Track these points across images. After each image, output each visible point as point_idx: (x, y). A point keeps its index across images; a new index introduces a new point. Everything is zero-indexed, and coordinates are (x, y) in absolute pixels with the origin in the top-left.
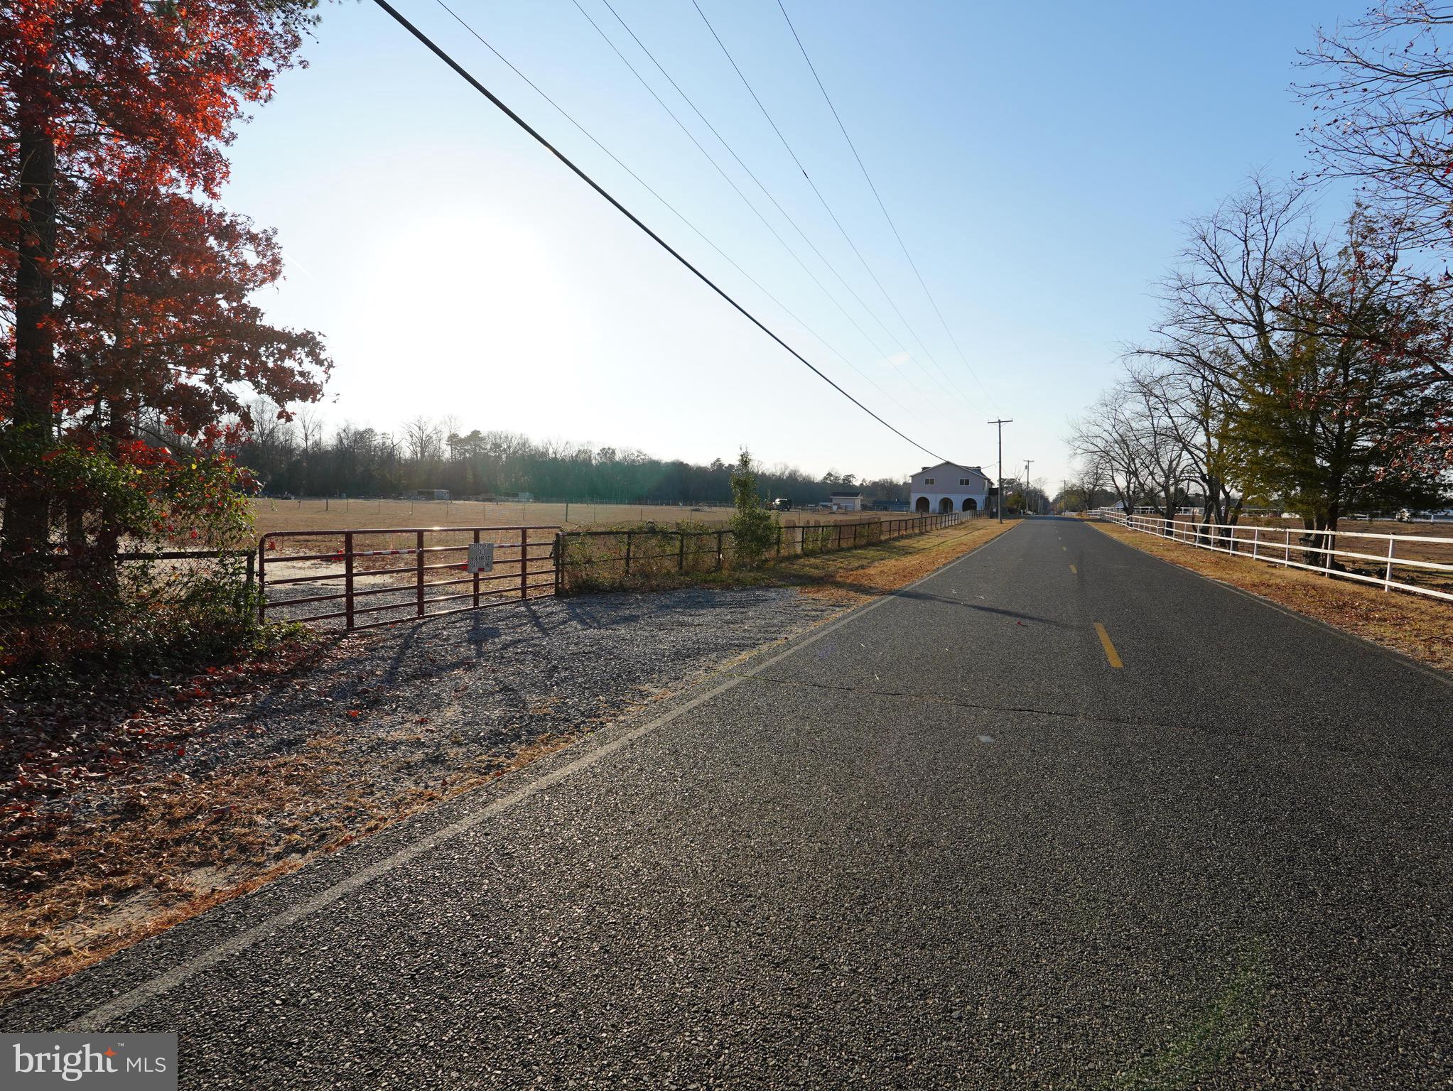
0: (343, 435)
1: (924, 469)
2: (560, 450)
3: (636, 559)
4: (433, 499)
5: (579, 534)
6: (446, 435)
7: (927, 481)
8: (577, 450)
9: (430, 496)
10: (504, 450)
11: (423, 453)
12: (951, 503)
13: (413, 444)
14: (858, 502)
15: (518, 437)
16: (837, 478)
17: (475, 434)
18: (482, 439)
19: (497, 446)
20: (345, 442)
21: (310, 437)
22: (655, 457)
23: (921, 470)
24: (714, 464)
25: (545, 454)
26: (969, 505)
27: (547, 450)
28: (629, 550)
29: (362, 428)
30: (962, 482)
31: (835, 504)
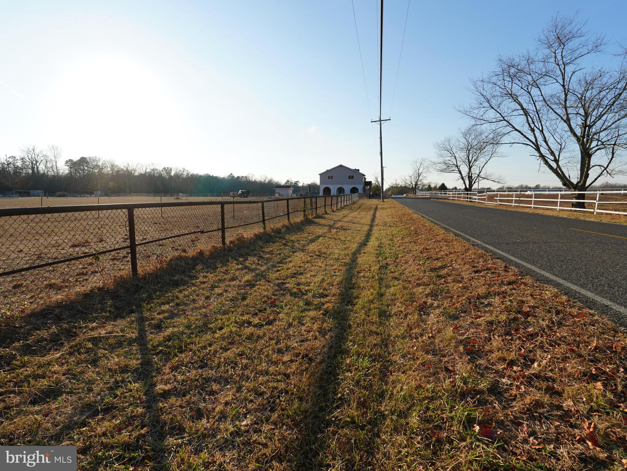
7: (329, 178)
12: (344, 190)
14: (290, 191)
16: (291, 183)
26: (354, 190)
30: (349, 177)
31: (277, 193)
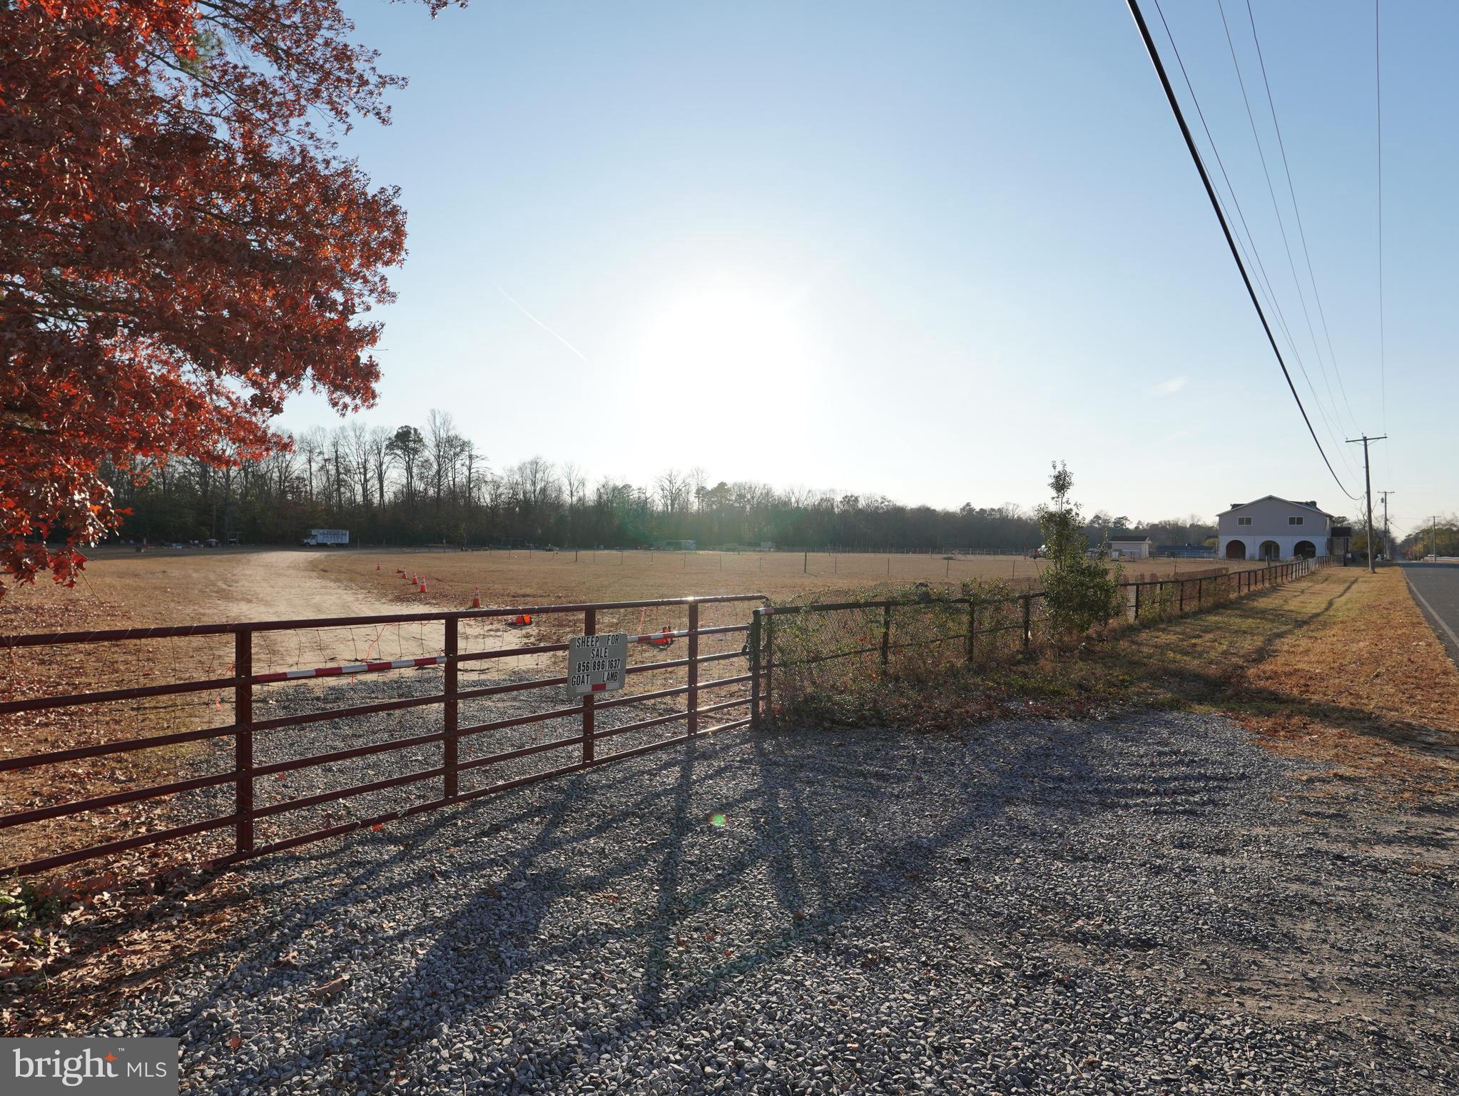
0: (602, 491)
1: (1234, 506)
2: (803, 498)
3: (898, 647)
4: (681, 549)
5: (796, 610)
6: (694, 489)
7: (1241, 521)
8: (819, 498)
9: (678, 547)
10: (748, 500)
11: (672, 505)
12: (1277, 547)
13: (664, 497)
14: (1145, 547)
15: (762, 487)
16: (1106, 521)
17: (722, 485)
18: (728, 490)
19: (741, 496)
20: (605, 497)
21: (575, 494)
22: (900, 503)
23: (1229, 508)
24: (963, 509)
25: (786, 503)
26: (1304, 550)
27: (790, 500)
28: (886, 635)
29: (620, 484)
30: (1292, 521)
31: (1116, 550)
